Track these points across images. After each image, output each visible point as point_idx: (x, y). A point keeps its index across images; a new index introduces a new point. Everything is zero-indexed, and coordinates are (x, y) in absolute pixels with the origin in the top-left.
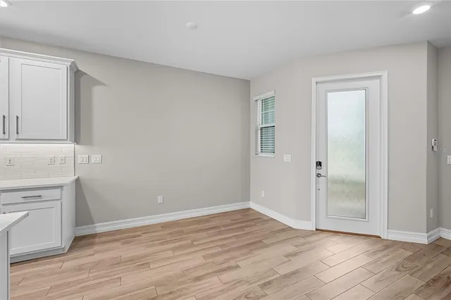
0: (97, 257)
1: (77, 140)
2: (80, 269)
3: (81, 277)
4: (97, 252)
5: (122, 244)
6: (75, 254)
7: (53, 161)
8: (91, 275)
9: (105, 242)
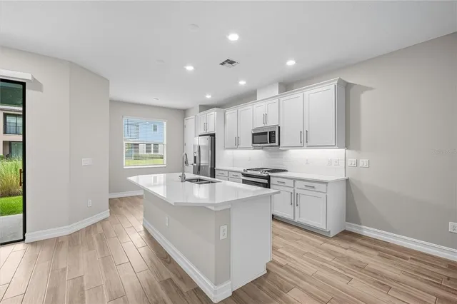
0: (349, 253)
1: (347, 146)
2: (330, 253)
3: (327, 259)
4: (350, 248)
5: (379, 255)
6: (336, 242)
7: (330, 162)
8: (334, 262)
9: (362, 245)
